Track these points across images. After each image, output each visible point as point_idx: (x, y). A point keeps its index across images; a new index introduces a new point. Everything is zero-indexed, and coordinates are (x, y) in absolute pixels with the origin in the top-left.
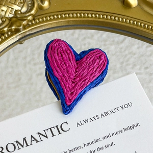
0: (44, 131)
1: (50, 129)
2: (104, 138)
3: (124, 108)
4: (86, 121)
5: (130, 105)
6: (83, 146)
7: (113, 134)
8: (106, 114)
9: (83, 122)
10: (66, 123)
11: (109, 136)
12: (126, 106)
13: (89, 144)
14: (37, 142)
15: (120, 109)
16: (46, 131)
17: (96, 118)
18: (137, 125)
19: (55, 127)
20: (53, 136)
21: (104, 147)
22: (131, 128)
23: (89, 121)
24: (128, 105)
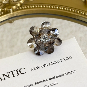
0: (8, 73)
1: (12, 72)
2: (50, 79)
3: (66, 59)
4: (38, 68)
5: (70, 58)
6: (34, 84)
7: (57, 77)
8: (53, 63)
9: (36, 68)
10: (24, 68)
11: (54, 78)
12: (67, 59)
13: (39, 83)
14: (2, 80)
15: (63, 60)
16: (9, 73)
17: (45, 66)
18: (74, 71)
19: (16, 71)
20: (14, 76)
21: (50, 85)
22: (70, 73)
23: (40, 67)
24: (69, 58)
